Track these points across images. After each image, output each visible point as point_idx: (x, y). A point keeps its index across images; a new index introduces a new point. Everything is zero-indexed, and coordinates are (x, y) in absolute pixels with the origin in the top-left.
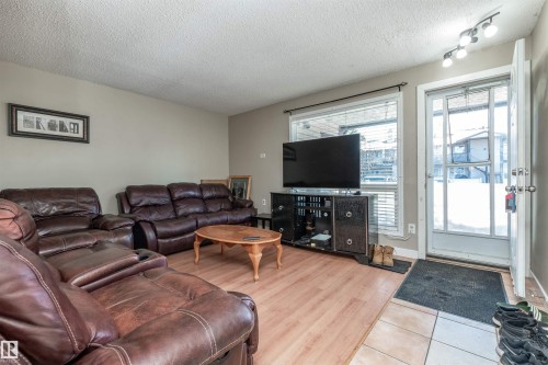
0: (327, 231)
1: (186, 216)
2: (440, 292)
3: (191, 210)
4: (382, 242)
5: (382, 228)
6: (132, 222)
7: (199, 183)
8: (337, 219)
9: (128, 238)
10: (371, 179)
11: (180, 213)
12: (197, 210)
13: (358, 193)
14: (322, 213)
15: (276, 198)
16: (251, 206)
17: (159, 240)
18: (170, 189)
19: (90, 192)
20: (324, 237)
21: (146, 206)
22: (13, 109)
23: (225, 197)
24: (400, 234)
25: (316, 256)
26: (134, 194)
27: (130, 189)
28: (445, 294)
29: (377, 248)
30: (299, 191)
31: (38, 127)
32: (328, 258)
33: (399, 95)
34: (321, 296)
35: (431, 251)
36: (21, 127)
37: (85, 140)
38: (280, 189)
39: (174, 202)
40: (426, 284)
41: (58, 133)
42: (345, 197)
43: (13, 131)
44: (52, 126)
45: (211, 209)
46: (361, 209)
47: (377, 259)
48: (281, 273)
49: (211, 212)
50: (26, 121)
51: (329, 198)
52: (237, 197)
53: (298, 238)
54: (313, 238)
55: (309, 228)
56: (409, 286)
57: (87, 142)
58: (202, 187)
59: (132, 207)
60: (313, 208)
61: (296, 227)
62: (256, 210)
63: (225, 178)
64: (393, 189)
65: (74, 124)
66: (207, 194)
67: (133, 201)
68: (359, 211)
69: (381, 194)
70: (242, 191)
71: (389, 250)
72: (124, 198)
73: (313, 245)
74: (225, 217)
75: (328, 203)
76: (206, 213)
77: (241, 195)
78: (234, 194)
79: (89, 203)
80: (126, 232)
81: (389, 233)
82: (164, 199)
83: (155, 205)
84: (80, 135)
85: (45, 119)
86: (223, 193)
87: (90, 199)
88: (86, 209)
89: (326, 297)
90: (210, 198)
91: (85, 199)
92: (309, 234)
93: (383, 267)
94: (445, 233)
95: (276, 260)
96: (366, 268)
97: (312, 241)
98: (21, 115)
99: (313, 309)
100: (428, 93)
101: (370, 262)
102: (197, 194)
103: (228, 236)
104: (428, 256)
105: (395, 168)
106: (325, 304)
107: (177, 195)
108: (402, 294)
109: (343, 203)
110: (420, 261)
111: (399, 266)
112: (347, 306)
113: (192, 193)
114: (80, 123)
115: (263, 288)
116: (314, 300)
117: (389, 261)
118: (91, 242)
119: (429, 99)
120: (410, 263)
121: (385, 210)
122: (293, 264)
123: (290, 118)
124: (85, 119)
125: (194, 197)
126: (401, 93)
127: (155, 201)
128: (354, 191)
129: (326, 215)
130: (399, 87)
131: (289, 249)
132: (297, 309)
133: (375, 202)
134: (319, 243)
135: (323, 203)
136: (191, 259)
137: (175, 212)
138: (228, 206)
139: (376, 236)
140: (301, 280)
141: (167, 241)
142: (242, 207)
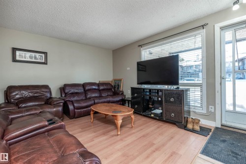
0: (160, 108)
1: (90, 98)
2: (233, 152)
3: (94, 95)
4: (193, 116)
5: (193, 107)
6: (63, 101)
7: (98, 82)
8: (166, 102)
9: (60, 109)
10: (187, 80)
11: (88, 96)
12: (96, 95)
13: (178, 88)
14: (158, 98)
15: (133, 90)
16: (123, 94)
17: (76, 110)
18: (84, 85)
19: (46, 87)
20: (158, 111)
21: (72, 93)
22: (14, 50)
23: (110, 89)
24: (204, 111)
25: (154, 122)
26: (67, 88)
27: (66, 86)
28: (237, 154)
29: (190, 120)
30: (146, 86)
31: (25, 58)
32: (160, 124)
33: (203, 32)
34: (153, 148)
35: (224, 123)
36: (18, 58)
37: (45, 63)
38: (136, 85)
39: (86, 92)
40: (222, 145)
41: (33, 60)
42: (170, 90)
43: (14, 60)
44: (31, 57)
45: (103, 95)
46: (180, 97)
47: (190, 126)
48: (133, 131)
49: (102, 97)
50: (20, 55)
51: (161, 90)
52: (116, 89)
53: (144, 111)
54: (153, 112)
55: (151, 106)
56: (211, 146)
57: (46, 64)
58: (99, 85)
59: (66, 94)
60: (153, 96)
61: (143, 105)
62: (125, 96)
63: (111, 80)
64: (200, 85)
65: (41, 56)
66: (101, 88)
67: (67, 91)
68: (178, 98)
69: (192, 89)
70: (119, 86)
71: (197, 121)
72: (63, 89)
73: (152, 115)
74: (108, 99)
75: (160, 93)
76: (100, 97)
77: (118, 88)
78: (115, 87)
79: (46, 92)
80: (60, 106)
81: (197, 111)
82: (81, 90)
83: (77, 93)
84: (43, 61)
85: (28, 54)
86: (109, 87)
87: (46, 90)
88: (44, 95)
89: (157, 149)
90: (103, 90)
91: (44, 90)
92: (151, 110)
93: (193, 131)
94: (234, 112)
95: (131, 123)
96: (182, 131)
97: (152, 113)
98: (18, 53)
99: (148, 157)
100: (222, 28)
101: (185, 128)
102: (96, 88)
103: (106, 110)
104: (222, 125)
105: (200, 74)
106: (155, 154)
107: (87, 88)
108: (206, 151)
109: (169, 94)
110: (217, 128)
111: (204, 131)
112: (169, 157)
113: (94, 87)
114: (43, 55)
115: (121, 140)
116: (149, 151)
117: (197, 128)
118: (38, 112)
119: (223, 32)
120: (211, 130)
121: (195, 98)
122: (141, 125)
123: (141, 49)
124: (45, 53)
125: (95, 89)
126: (204, 30)
127: (76, 91)
128: (175, 87)
129: (160, 99)
130: (203, 26)
131: (139, 117)
132: (137, 156)
133: (188, 93)
134: (156, 114)
135: (158, 93)
136: (90, 120)
137: (86, 96)
138: (111, 94)
139: (189, 112)
140: (144, 136)
141: (79, 110)
142: (118, 94)
